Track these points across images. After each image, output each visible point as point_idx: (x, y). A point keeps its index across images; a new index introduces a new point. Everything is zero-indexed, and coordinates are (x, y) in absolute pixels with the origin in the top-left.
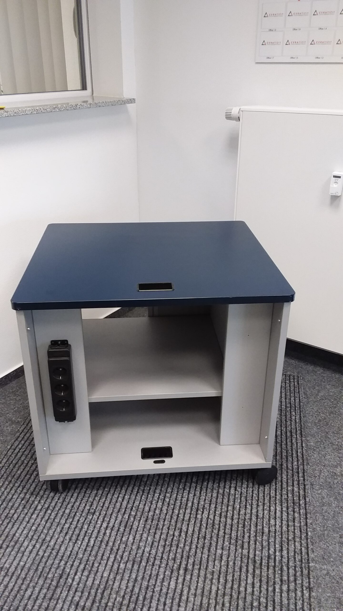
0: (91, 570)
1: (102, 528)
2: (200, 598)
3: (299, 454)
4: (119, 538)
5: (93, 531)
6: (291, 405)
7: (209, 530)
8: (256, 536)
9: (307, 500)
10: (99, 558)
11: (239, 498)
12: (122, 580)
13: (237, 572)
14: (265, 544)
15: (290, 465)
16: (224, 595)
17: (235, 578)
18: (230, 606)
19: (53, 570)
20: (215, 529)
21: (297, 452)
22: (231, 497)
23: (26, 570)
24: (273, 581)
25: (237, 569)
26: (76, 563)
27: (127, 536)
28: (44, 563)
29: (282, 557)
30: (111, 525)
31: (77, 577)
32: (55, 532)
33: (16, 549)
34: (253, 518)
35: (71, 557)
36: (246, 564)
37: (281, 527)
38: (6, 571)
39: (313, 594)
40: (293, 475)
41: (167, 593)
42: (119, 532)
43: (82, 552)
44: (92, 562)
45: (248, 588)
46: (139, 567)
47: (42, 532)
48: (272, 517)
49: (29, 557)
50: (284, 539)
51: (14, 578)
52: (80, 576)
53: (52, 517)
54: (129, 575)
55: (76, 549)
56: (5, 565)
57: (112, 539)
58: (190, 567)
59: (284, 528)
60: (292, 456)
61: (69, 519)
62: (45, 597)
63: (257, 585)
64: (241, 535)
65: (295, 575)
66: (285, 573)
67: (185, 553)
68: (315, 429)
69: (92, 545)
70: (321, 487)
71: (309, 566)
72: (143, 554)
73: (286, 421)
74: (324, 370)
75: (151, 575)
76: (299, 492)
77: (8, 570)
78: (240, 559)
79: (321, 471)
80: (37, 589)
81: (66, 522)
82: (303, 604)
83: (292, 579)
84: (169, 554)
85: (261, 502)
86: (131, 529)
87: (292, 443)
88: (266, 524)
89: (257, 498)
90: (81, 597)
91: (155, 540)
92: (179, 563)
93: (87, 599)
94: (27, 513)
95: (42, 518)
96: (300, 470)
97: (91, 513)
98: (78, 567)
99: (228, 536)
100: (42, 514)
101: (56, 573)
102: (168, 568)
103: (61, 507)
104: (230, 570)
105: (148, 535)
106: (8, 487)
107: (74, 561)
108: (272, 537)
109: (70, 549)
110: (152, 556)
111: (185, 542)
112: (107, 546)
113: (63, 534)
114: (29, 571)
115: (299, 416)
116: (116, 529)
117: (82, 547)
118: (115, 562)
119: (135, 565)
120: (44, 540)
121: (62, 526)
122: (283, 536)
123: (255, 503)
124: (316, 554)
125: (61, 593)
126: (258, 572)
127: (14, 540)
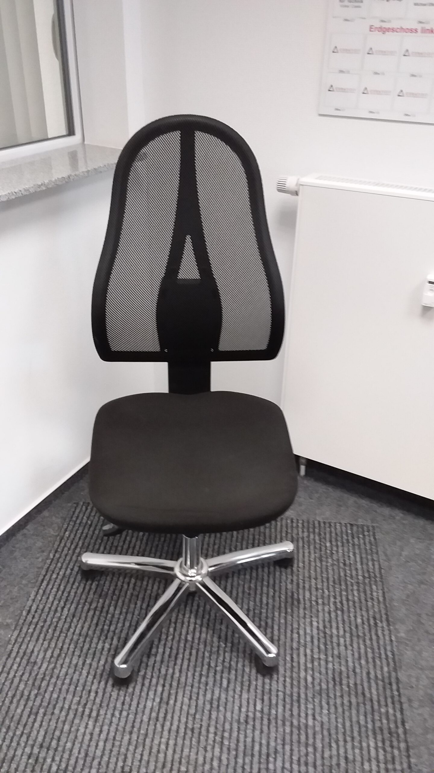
3: (389, 654)
11: (320, 733)
15: (379, 673)
22: (309, 731)
34: (341, 763)
40: (385, 688)
60: (380, 658)
68: (403, 611)
70: (422, 703)
74: (405, 515)
76: (395, 716)
79: (418, 678)
85: (348, 736)
87: (378, 638)
96: (392, 679)
115: (381, 591)
123: (341, 737)
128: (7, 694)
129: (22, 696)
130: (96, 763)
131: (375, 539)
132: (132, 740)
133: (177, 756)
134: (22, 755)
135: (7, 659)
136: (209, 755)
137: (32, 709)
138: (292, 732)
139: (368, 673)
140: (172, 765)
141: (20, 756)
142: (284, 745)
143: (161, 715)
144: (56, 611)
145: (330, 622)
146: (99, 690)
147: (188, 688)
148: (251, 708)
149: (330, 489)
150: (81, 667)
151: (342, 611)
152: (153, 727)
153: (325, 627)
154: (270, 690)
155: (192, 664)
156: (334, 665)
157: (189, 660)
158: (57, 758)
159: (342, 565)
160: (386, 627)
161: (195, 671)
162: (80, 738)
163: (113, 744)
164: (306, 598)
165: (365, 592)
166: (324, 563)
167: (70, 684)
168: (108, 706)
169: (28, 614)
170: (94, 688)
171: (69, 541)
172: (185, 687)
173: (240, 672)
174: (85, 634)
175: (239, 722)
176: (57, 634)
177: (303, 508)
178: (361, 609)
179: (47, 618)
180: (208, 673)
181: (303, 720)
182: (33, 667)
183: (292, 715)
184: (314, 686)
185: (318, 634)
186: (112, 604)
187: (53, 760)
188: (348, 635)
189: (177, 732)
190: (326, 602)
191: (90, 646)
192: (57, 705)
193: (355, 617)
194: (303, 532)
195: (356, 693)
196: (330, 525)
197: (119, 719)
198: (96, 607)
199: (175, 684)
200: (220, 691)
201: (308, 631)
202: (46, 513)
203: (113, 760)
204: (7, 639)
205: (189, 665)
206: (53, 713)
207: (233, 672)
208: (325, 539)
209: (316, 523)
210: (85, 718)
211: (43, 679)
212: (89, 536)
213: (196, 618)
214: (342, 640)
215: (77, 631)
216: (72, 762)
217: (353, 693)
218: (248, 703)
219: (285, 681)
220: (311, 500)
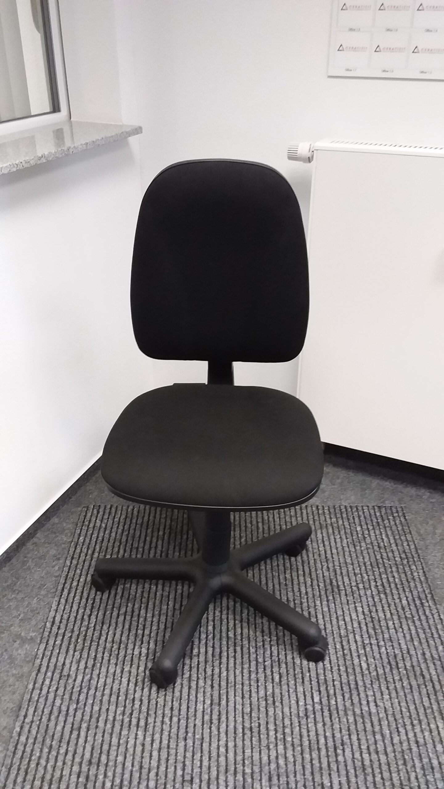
7: (361, 777)
8: (425, 775)
11: (385, 718)
15: (434, 652)
20: (368, 774)
21: (437, 629)
22: (373, 719)
34: (412, 747)
48: (436, 740)
60: (434, 638)
64: (404, 777)
74: (431, 493)
85: (415, 719)
87: (427, 617)
88: (432, 753)
89: (408, 714)
97: (187, 781)
103: (140, 778)
106: (50, 756)
115: (422, 571)
123: (407, 721)
128: (43, 712)
129: (60, 713)
130: (152, 774)
131: (406, 520)
132: (188, 746)
133: (239, 758)
134: (70, 775)
135: (37, 675)
136: (273, 754)
137: (73, 724)
138: (355, 720)
139: (424, 654)
140: (235, 768)
141: (68, 776)
142: (350, 735)
143: (215, 717)
144: (83, 618)
145: (375, 605)
146: (143, 698)
147: (239, 686)
148: (309, 701)
149: (351, 474)
150: (120, 675)
151: (385, 593)
152: (209, 731)
153: (370, 612)
154: (325, 680)
155: (239, 661)
156: (386, 649)
157: (235, 657)
158: (110, 774)
159: (376, 548)
160: (433, 607)
161: (242, 668)
162: (131, 750)
163: (168, 752)
164: (346, 584)
165: (405, 573)
166: (358, 548)
167: (111, 695)
168: (155, 713)
169: (52, 626)
170: (138, 695)
171: (84, 546)
172: (235, 686)
173: (290, 665)
174: (119, 641)
175: (299, 716)
176: (87, 644)
177: (327, 494)
178: (404, 591)
179: (74, 627)
180: (257, 669)
181: (365, 708)
182: (67, 680)
183: (352, 704)
184: (370, 673)
185: (365, 619)
186: (142, 608)
187: (105, 776)
188: (395, 617)
189: (235, 733)
190: (367, 586)
191: (126, 652)
192: (100, 719)
193: (400, 598)
194: (331, 518)
195: (415, 676)
196: (357, 509)
197: (171, 726)
198: (126, 612)
199: (223, 684)
200: (273, 686)
201: (354, 616)
202: (55, 520)
203: (171, 770)
204: (33, 653)
205: (235, 664)
206: (97, 727)
207: (284, 666)
208: (354, 523)
209: (342, 507)
210: (134, 729)
211: (80, 692)
212: (106, 540)
213: (234, 614)
214: (390, 623)
215: (110, 639)
216: (127, 776)
217: (411, 674)
218: (305, 696)
219: (339, 670)
220: (333, 486)
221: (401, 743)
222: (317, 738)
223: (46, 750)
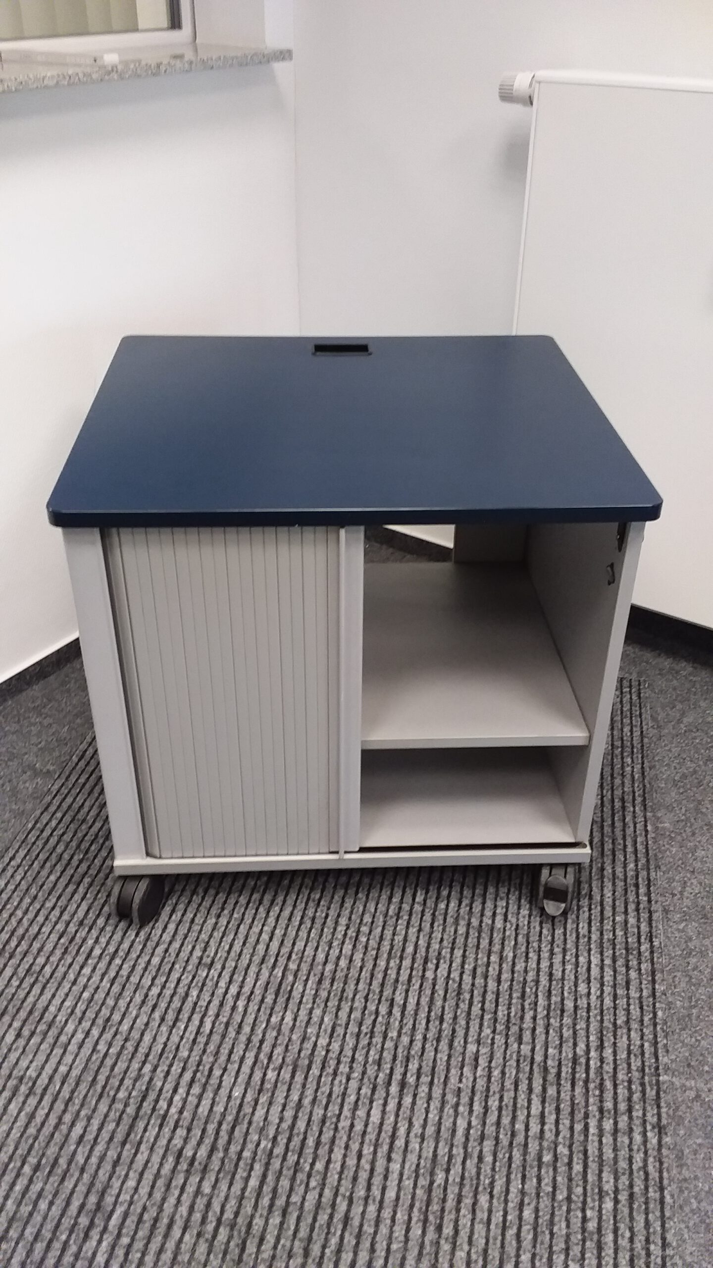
0: (207, 1082)
1: (229, 996)
2: (432, 1145)
3: (640, 847)
4: (263, 1017)
5: (209, 1002)
6: (622, 743)
7: (450, 1003)
8: (548, 1016)
9: (655, 944)
10: (223, 1058)
11: (513, 937)
12: (270, 1104)
13: (509, 1090)
14: (567, 1033)
15: (619, 870)
16: (482, 1137)
17: (504, 1103)
18: (495, 1161)
19: (128, 1082)
20: (463, 1001)
21: (635, 842)
22: (495, 935)
23: (71, 1081)
24: (583, 1111)
25: (509, 1084)
26: (176, 1069)
27: (281, 1014)
28: (108, 1069)
29: (602, 1060)
30: (247, 990)
31: (177, 1098)
32: (131, 1005)
33: (50, 1039)
34: (541, 980)
35: (165, 1055)
36: (527, 1075)
37: (601, 997)
38: (30, 1084)
39: (667, 1140)
40: (626, 890)
41: (364, 1133)
42: (263, 1006)
43: (188, 1046)
44: (207, 1067)
45: (531, 1124)
46: (306, 1078)
47: (103, 1004)
48: (582, 977)
49: (77, 1056)
50: (606, 1024)
51: (47, 1099)
52: (184, 1095)
53: (124, 972)
54: (285, 1094)
55: (175, 1039)
56: (28, 1073)
57: (250, 1019)
58: (411, 1080)
59: (608, 1002)
60: (625, 852)
61: (158, 977)
62: (111, 1139)
63: (551, 1119)
64: (516, 1014)
65: (629, 1099)
66: (608, 1095)
67: (400, 1050)
68: (673, 794)
69: (208, 1031)
70: (686, 917)
71: (658, 1081)
72: (313, 1050)
73: (612, 775)
74: (695, 668)
75: (330, 1095)
76: (639, 928)
77: (34, 1083)
78: (515, 1064)
79: (685, 883)
80: (95, 1123)
81: (152, 984)
82: (645, 1161)
83: (623, 1106)
84: (368, 1052)
85: (558, 946)
86: (288, 999)
87: (625, 825)
88: (569, 993)
89: (549, 938)
90: (186, 1140)
91: (339, 1022)
92: (388, 1071)
93: (199, 1144)
94: (70, 965)
95: (103, 976)
96: (640, 879)
97: (205, 965)
98: (181, 1075)
99: (489, 1016)
100: (102, 965)
101: (133, 1088)
102: (366, 1080)
103: (142, 951)
104: (495, 1087)
105: (324, 1012)
106: (31, 908)
107: (171, 1065)
108: (581, 1017)
109: (161, 1039)
110: (331, 1055)
111: (401, 1028)
112: (238, 1033)
113: (147, 1009)
114: (77, 1084)
115: (639, 766)
116: (257, 998)
117: (187, 1034)
118: (256, 1068)
119: (298, 1073)
120: (108, 1020)
121: (145, 991)
122: (605, 1018)
123: (545, 948)
124: (673, 1057)
125: (145, 1130)
126: (551, 1091)
127: (44, 1021)
128: (37, 857)
130: (160, 950)
132: (219, 925)
133: (285, 950)
134: (51, 933)
135: (42, 814)
136: (334, 952)
137: (72, 876)
138: (468, 933)
139: (602, 869)
140: (276, 960)
141: (47, 934)
142: (453, 949)
160: (640, 813)
163: (190, 928)
169: (79, 760)
175: (386, 915)
181: (487, 921)
183: (471, 912)
187: (97, 941)
203: (188, 948)
204: (46, 789)
221: (526, 971)
222: (404, 944)
223: (27, 900)
